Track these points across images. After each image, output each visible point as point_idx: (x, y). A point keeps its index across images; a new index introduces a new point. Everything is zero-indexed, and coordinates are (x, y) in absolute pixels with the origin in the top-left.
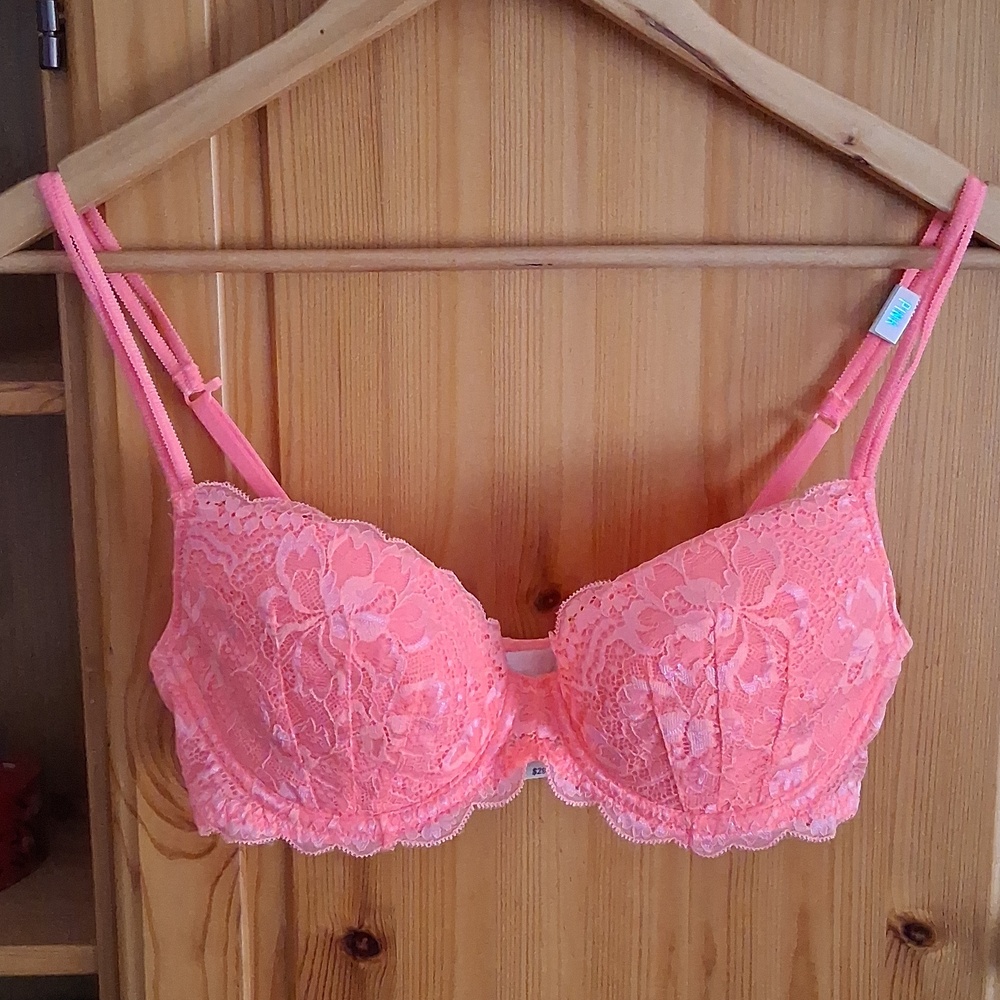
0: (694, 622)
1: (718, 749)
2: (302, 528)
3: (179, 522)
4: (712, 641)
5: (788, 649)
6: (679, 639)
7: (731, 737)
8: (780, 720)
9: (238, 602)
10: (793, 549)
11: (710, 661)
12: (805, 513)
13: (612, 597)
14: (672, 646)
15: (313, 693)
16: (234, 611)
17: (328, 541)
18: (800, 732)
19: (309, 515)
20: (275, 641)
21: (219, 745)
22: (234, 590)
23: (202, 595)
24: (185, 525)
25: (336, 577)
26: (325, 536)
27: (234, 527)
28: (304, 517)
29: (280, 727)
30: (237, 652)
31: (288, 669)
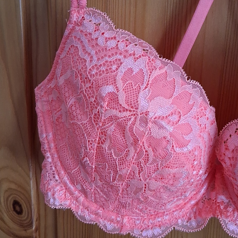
2: (140, 56)
3: (70, 26)
9: (88, 85)
15: (113, 152)
16: (84, 89)
17: (153, 70)
19: (147, 50)
20: (102, 116)
21: (53, 150)
22: (88, 78)
23: (69, 73)
24: (73, 29)
25: (150, 93)
26: (152, 66)
27: (101, 41)
28: (144, 50)
29: (88, 159)
30: (78, 111)
31: (104, 133)
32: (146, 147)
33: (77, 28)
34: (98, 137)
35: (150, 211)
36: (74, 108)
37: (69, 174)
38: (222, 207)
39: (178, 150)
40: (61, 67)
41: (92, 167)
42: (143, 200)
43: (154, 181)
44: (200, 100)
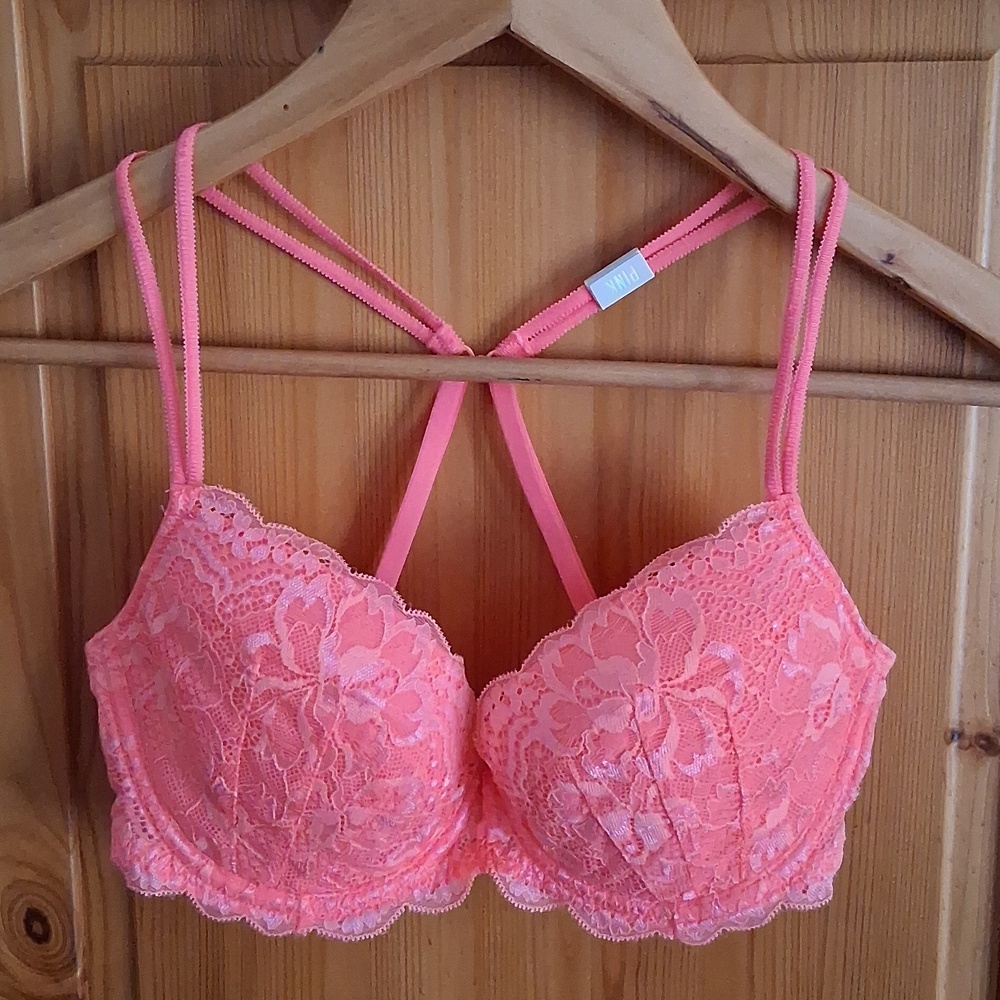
0: (612, 710)
1: (675, 839)
2: (315, 575)
4: (636, 729)
5: (727, 718)
6: (597, 733)
7: (684, 823)
8: (740, 792)
10: (713, 601)
11: (638, 751)
12: (721, 554)
13: (520, 692)
14: (591, 741)
15: (275, 759)
16: (212, 642)
17: (341, 598)
18: (772, 795)
19: (328, 561)
20: (250, 691)
21: (140, 772)
22: (218, 620)
23: (174, 610)
24: (178, 525)
25: (340, 642)
26: (338, 591)
27: (238, 549)
28: (321, 561)
29: (223, 781)
30: (199, 686)
31: (256, 723)
32: (340, 742)
33: (188, 524)
34: (244, 733)
35: (354, 876)
36: (188, 680)
37: (178, 819)
38: (497, 852)
39: (399, 742)
40: (153, 599)
41: (232, 795)
42: (338, 851)
43: (357, 807)
44: (432, 644)
